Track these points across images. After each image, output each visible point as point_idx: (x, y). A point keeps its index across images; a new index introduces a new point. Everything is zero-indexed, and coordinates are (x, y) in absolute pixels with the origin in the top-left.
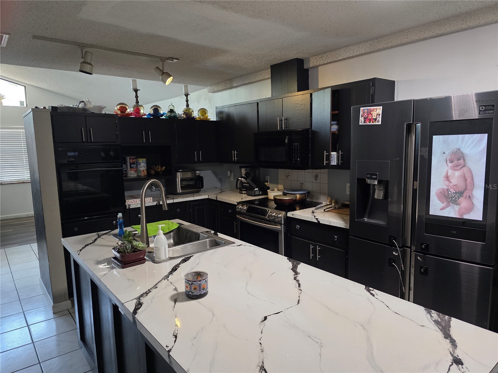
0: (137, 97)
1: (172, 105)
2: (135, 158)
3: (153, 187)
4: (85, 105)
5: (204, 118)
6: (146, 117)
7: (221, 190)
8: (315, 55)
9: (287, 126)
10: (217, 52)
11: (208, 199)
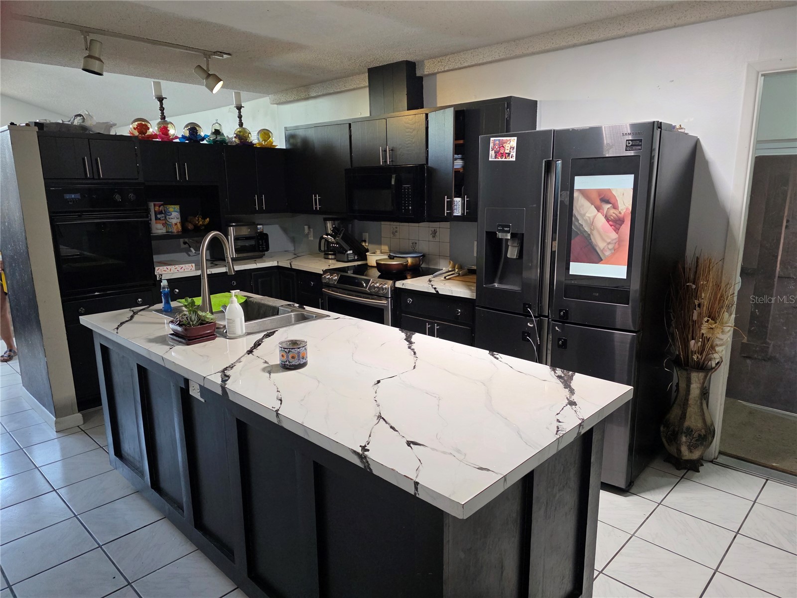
0: (162, 109)
1: (217, 123)
2: (162, 205)
3: (192, 249)
4: (83, 122)
5: (267, 145)
6: (177, 140)
7: (295, 254)
8: (432, 57)
9: (393, 160)
10: (291, 47)
11: (278, 267)
